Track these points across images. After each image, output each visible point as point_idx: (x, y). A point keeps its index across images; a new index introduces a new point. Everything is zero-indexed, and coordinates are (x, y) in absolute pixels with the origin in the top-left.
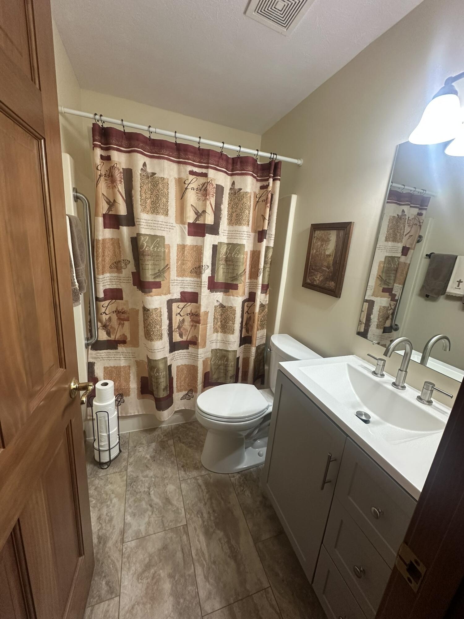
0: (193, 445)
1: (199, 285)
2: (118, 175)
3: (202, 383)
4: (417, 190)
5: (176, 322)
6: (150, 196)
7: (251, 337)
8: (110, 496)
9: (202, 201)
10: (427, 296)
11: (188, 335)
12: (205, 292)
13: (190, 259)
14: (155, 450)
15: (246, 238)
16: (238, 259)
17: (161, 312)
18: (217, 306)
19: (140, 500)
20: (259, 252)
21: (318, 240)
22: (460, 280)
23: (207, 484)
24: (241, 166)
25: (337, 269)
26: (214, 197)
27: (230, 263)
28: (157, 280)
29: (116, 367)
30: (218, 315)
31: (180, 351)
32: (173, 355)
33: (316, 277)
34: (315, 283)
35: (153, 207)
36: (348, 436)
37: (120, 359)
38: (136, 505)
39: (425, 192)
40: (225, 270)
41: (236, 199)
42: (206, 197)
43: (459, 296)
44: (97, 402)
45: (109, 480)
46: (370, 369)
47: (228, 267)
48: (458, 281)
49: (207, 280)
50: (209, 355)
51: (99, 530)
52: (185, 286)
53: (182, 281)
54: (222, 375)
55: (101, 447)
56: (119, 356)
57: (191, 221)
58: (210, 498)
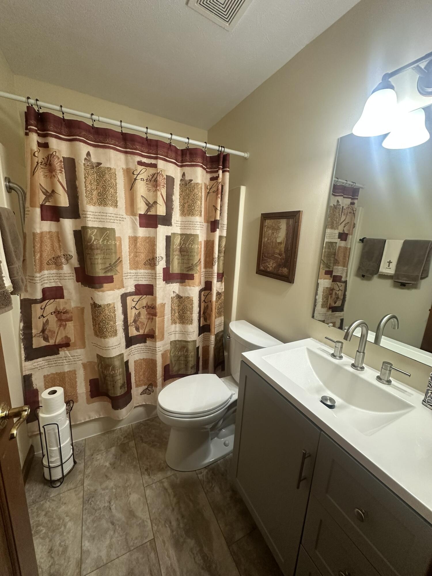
0: (156, 443)
1: (154, 277)
2: (58, 164)
3: (162, 376)
4: (348, 182)
5: (131, 316)
6: (97, 188)
7: (210, 325)
8: (63, 520)
9: (152, 192)
10: (363, 276)
11: (145, 328)
12: (160, 285)
13: (143, 250)
14: (115, 456)
15: (200, 228)
16: (192, 249)
17: (114, 307)
18: (174, 297)
19: (100, 519)
20: (213, 242)
21: (268, 228)
22: (390, 261)
23: (173, 486)
24: (191, 157)
25: (289, 256)
26: (165, 188)
27: (185, 253)
28: (109, 274)
29: (59, 373)
30: (175, 305)
31: (138, 345)
32: (130, 350)
33: (269, 264)
34: (268, 270)
35: (100, 199)
36: (322, 430)
37: (63, 364)
38: (95, 525)
39: (354, 184)
40: (180, 261)
41: (187, 191)
42: (157, 187)
43: (390, 274)
44: (44, 414)
45: (62, 500)
46: (329, 351)
47: (183, 258)
48: (388, 262)
49: (162, 272)
50: (168, 347)
51: (51, 566)
52: (140, 279)
53: (135, 273)
54: (183, 366)
55: (51, 464)
56: (61, 361)
57: (142, 213)
58: (178, 503)
